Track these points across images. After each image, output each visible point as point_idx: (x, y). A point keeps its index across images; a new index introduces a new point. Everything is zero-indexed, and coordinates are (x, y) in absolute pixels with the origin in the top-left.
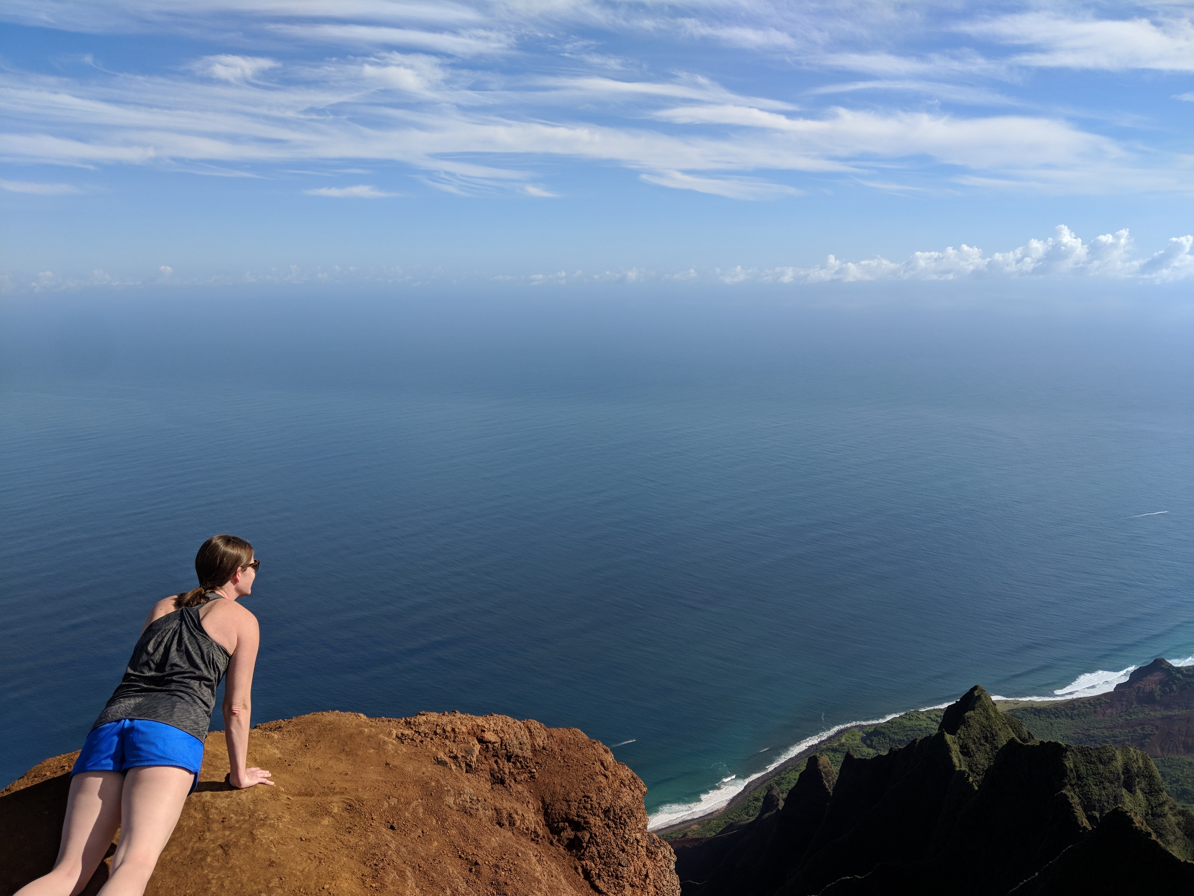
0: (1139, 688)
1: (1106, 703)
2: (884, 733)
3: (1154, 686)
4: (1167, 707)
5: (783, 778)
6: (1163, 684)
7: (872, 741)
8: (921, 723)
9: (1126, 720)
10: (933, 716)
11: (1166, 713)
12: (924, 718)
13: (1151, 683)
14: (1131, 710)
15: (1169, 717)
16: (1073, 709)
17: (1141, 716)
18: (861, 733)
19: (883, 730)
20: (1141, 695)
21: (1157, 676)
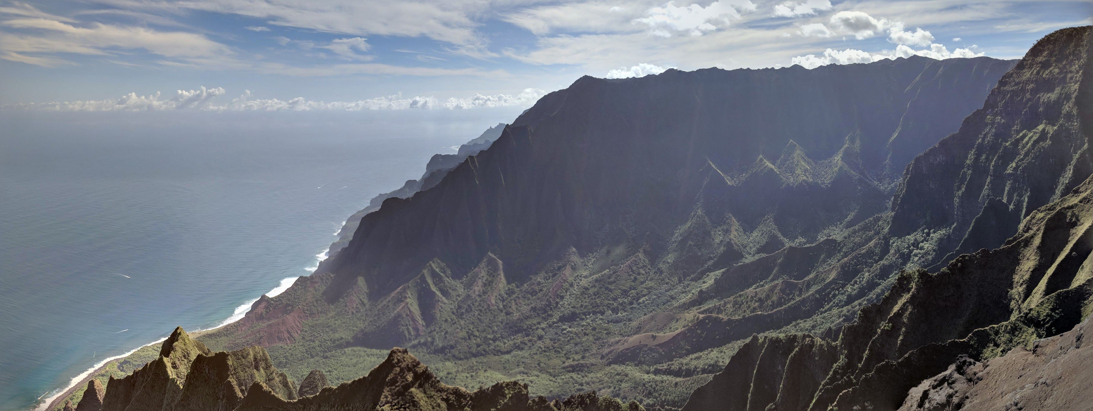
0: (256, 312)
1: (242, 324)
2: (129, 362)
3: (262, 310)
4: (269, 319)
5: (74, 396)
6: (266, 308)
7: (123, 367)
8: (149, 353)
9: (252, 331)
10: (155, 348)
11: (268, 323)
12: (151, 349)
13: (261, 309)
14: (253, 326)
15: (270, 325)
16: (227, 331)
17: (258, 327)
18: (117, 363)
19: (129, 360)
20: (257, 316)
21: (263, 305)
